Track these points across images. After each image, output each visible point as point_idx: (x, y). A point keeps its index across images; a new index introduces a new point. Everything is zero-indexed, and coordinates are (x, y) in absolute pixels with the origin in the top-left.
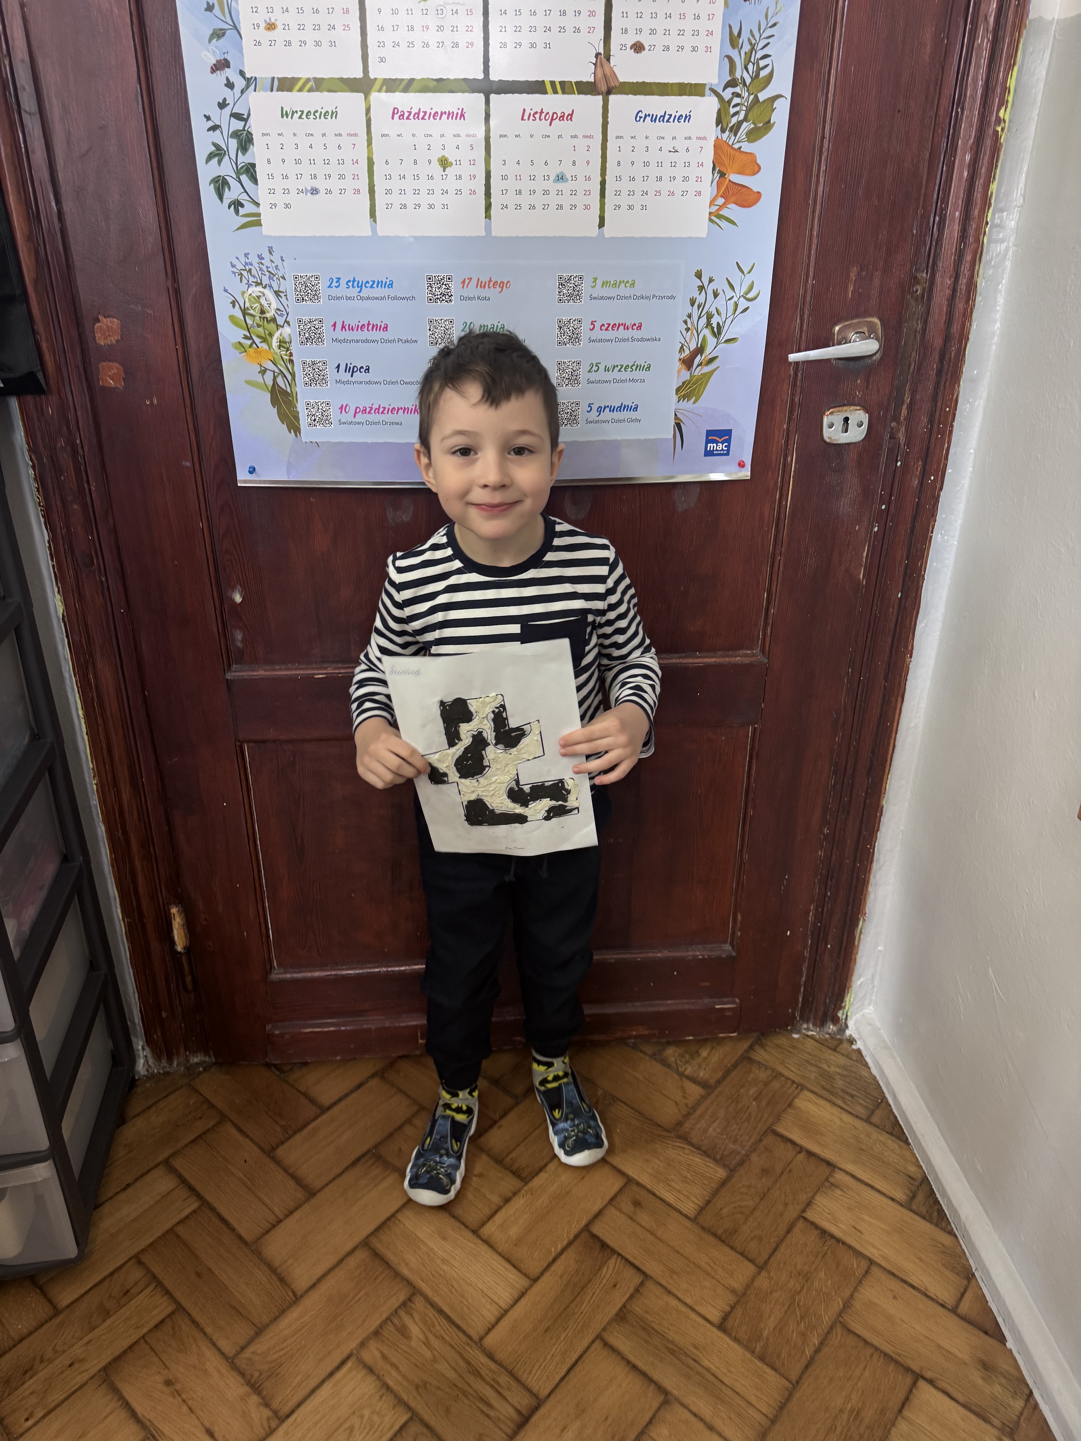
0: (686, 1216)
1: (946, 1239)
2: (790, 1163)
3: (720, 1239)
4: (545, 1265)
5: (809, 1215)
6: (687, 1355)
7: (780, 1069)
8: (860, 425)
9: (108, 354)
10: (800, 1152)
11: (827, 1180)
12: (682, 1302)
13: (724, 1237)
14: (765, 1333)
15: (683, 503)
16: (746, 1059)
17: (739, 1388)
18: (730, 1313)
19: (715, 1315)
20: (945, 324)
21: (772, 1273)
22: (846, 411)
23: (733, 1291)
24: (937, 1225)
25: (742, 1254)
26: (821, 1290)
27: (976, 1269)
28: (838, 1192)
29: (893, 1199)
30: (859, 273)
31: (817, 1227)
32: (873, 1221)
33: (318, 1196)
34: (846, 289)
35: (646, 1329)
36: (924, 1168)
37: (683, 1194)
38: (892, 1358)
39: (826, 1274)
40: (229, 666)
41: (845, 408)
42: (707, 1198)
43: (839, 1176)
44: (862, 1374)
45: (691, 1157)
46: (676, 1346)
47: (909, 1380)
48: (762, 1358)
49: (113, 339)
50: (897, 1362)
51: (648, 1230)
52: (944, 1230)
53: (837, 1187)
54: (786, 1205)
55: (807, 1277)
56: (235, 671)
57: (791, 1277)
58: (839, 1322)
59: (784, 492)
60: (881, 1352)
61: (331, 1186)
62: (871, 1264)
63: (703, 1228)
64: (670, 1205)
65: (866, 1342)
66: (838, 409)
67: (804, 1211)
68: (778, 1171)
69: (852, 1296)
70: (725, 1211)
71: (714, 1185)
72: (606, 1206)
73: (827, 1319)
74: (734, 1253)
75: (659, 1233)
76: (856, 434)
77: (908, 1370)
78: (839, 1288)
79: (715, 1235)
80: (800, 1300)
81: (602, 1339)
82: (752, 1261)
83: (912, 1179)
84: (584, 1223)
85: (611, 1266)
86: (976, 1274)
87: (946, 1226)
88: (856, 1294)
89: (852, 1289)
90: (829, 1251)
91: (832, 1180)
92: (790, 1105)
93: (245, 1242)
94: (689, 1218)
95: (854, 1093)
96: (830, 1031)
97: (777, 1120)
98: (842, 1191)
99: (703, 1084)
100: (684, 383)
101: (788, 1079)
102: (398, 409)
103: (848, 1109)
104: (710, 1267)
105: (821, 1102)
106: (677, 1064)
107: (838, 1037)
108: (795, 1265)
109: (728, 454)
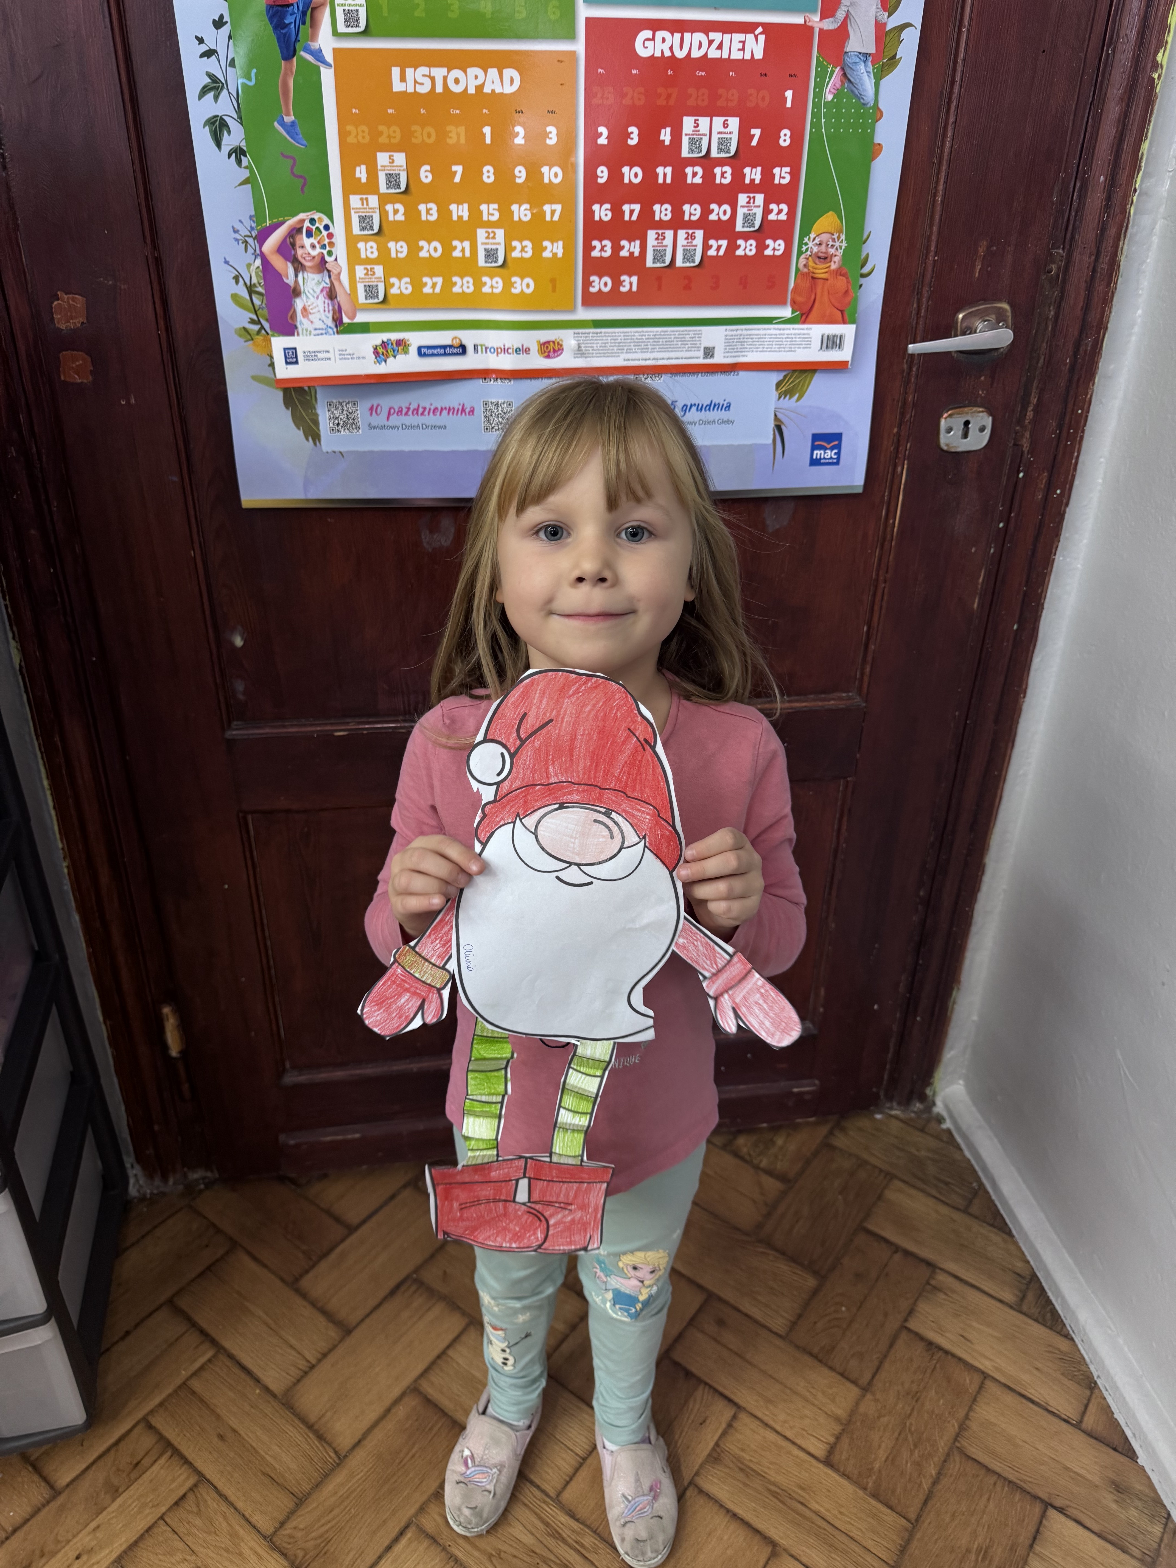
0: (776, 1334)
1: (1063, 1344)
2: (886, 1265)
3: (817, 1358)
5: (912, 1324)
6: (792, 1498)
7: (865, 1156)
8: (982, 429)
9: (71, 341)
10: (896, 1252)
11: (928, 1283)
12: (781, 1435)
13: (820, 1356)
14: (877, 1466)
15: (773, 521)
16: (827, 1146)
17: (854, 1533)
18: (835, 1444)
19: (819, 1449)
20: (1081, 310)
21: (878, 1396)
22: (967, 413)
23: (837, 1419)
24: (1051, 1328)
25: (842, 1375)
26: (933, 1412)
27: (1098, 1377)
28: (942, 1296)
29: (1001, 1301)
30: (988, 248)
31: (922, 1338)
32: (981, 1327)
33: (353, 1334)
34: (973, 267)
35: (745, 1470)
36: (1032, 1263)
37: (771, 1308)
38: (1015, 1484)
39: (936, 1393)
40: (229, 723)
41: (966, 409)
42: (798, 1311)
43: (941, 1278)
44: (986, 1507)
45: (776, 1264)
46: (779, 1487)
47: (1038, 1509)
48: (875, 1496)
49: (77, 322)
50: (1024, 1491)
51: (734, 1352)
52: (1059, 1333)
53: (940, 1290)
54: (886, 1315)
55: (916, 1397)
56: (237, 729)
57: (898, 1399)
58: (956, 1448)
59: (892, 509)
60: (1005, 1479)
61: (368, 1321)
62: (985, 1378)
63: (797, 1347)
64: (756, 1322)
65: (988, 1470)
66: (958, 410)
67: (906, 1320)
68: (873, 1275)
69: (967, 1417)
70: (820, 1325)
71: (805, 1296)
72: (686, 1327)
73: (943, 1445)
74: (833, 1374)
75: (748, 1357)
76: (978, 441)
77: (1036, 1498)
78: (952, 1408)
79: (811, 1354)
80: (911, 1424)
81: (696, 1486)
82: (854, 1382)
83: (1019, 1275)
85: (699, 1398)
86: (1099, 1382)
87: (1062, 1328)
88: (971, 1414)
89: (967, 1408)
90: (938, 1366)
91: (933, 1282)
92: (880, 1197)
93: (274, 1396)
94: (780, 1336)
95: (949, 1180)
96: (915, 1109)
97: (867, 1216)
98: (946, 1294)
99: (782, 1178)
100: (785, 377)
101: (875, 1167)
102: (442, 409)
103: (943, 1199)
104: (808, 1391)
105: (914, 1192)
106: (750, 1155)
107: (925, 1116)
108: (902, 1384)
109: (837, 463)
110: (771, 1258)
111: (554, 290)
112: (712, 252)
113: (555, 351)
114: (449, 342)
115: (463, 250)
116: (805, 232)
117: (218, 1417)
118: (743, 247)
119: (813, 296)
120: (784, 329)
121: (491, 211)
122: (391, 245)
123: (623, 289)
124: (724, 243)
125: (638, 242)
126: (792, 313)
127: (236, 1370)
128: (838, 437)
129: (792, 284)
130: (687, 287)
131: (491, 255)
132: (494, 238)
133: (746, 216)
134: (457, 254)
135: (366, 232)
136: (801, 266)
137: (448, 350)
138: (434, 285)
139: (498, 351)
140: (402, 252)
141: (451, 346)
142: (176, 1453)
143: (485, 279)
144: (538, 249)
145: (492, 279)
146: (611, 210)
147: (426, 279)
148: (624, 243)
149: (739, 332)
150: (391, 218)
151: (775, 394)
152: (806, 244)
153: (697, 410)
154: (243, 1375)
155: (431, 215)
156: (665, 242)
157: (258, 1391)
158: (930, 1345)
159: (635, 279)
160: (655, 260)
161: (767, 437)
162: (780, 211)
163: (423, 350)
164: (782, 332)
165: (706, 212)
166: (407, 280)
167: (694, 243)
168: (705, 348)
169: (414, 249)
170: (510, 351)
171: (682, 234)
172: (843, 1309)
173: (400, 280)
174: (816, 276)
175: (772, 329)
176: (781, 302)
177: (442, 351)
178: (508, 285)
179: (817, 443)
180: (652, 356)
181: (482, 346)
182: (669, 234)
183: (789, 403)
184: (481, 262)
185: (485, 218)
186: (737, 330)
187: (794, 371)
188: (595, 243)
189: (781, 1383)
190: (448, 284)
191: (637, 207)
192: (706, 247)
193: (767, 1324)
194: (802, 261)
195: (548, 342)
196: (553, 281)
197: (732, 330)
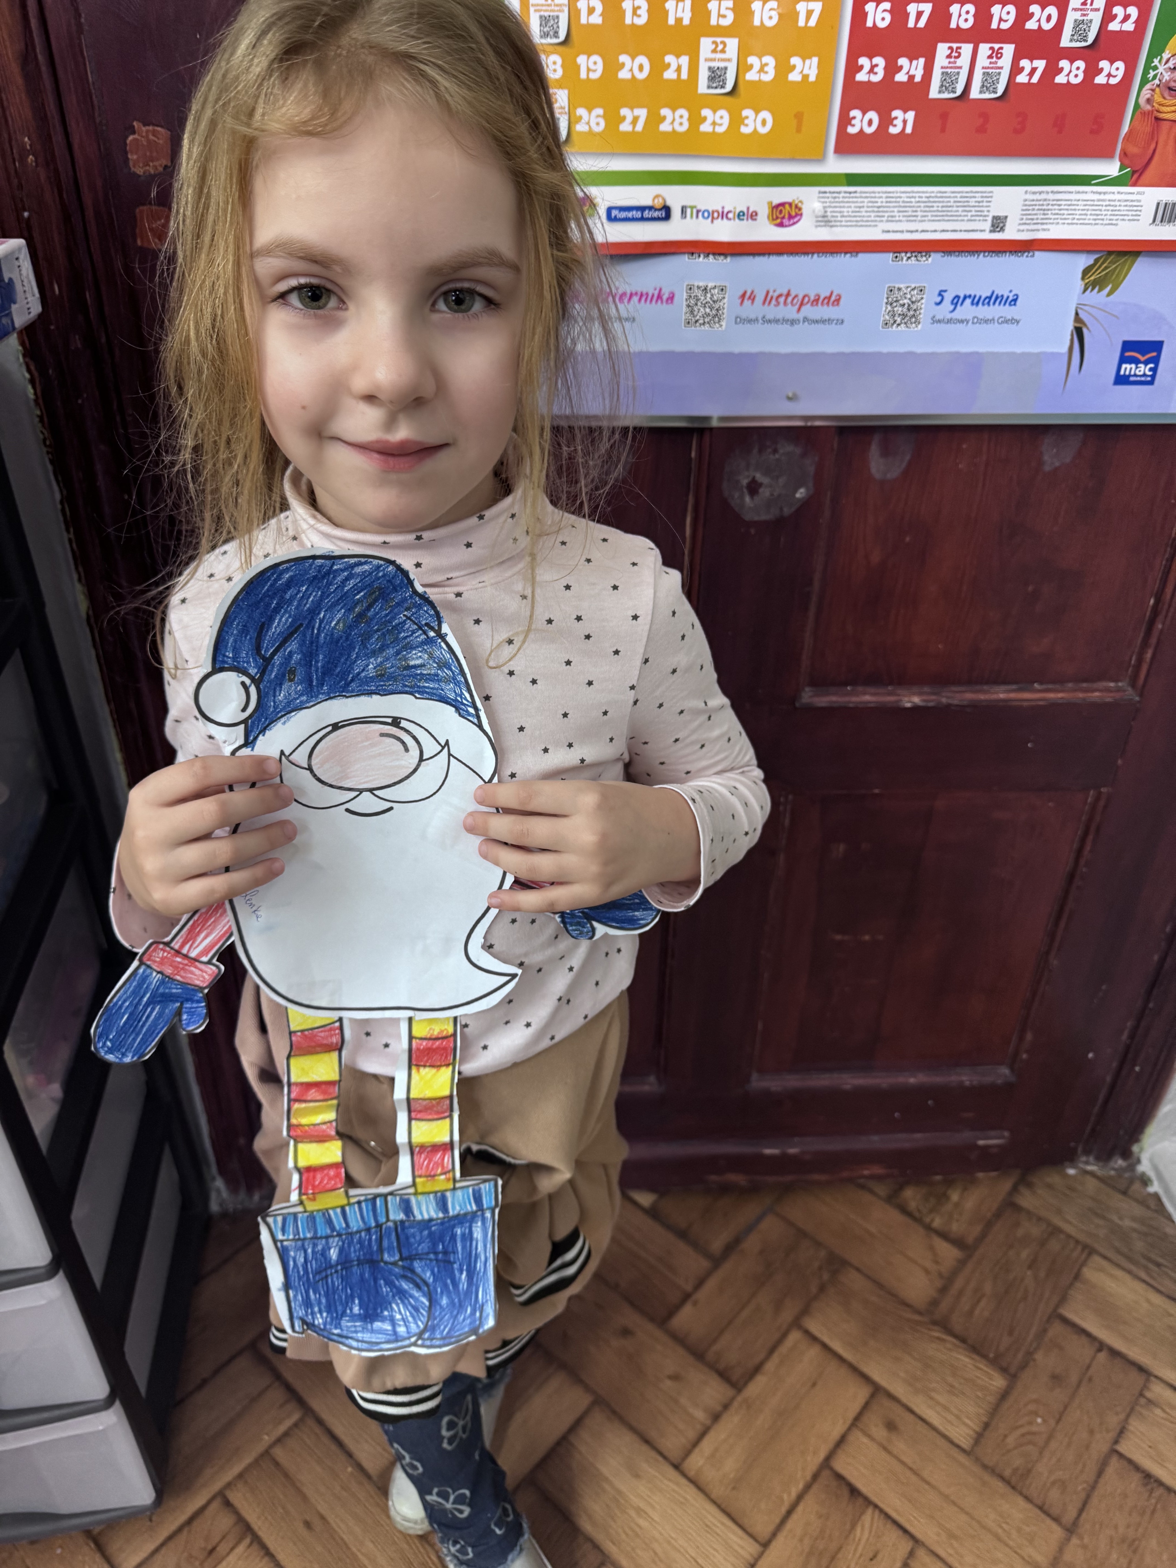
0: (958, 1446)
2: (1089, 1367)
3: (1007, 1482)
4: (777, 1521)
5: (1124, 1448)
7: (1057, 1222)
10: (1100, 1350)
11: (1141, 1395)
13: (1014, 1481)
15: (1053, 456)
16: (1011, 1205)
21: (1086, 1540)
25: (1041, 1508)
28: (1158, 1412)
31: (1137, 1468)
37: (952, 1413)
42: (985, 1419)
43: (1157, 1388)
45: (955, 1354)
49: (158, 165)
51: (911, 1469)
53: (1156, 1405)
54: (1091, 1432)
55: (1134, 1546)
57: (1112, 1547)
63: (985, 1467)
64: (935, 1430)
67: (1116, 1442)
68: (1074, 1378)
70: (1011, 1440)
71: (992, 1399)
72: (849, 1429)
74: (1029, 1506)
75: (925, 1474)
79: (1002, 1478)
82: (1056, 1520)
84: (822, 1455)
85: (867, 1525)
90: (1159, 1506)
91: (1148, 1394)
92: (1077, 1276)
93: (369, 1477)
94: (963, 1450)
95: (1161, 1260)
96: (1116, 1166)
97: (1063, 1299)
98: (1164, 1411)
99: (958, 1242)
100: (1096, 261)
101: (1069, 1236)
102: (631, 295)
103: (1156, 1285)
104: (1001, 1527)
105: (1119, 1273)
106: (919, 1211)
107: (1127, 1175)
108: (1116, 1527)
109: (1151, 383)
110: (949, 1346)
111: (799, 130)
112: (1022, 78)
113: (791, 217)
114: (648, 202)
115: (679, 70)
116: (1156, 50)
117: (305, 1498)
118: (1065, 72)
119: (1153, 146)
120: (1105, 193)
121: (723, 12)
122: (582, 60)
123: (893, 130)
124: (1041, 64)
125: (922, 61)
126: (1121, 170)
127: (326, 1440)
128: (1157, 346)
129: (1125, 128)
130: (981, 130)
131: (716, 76)
132: (723, 51)
133: (1077, 23)
134: (670, 74)
135: (549, 40)
136: (1142, 101)
137: (646, 214)
138: (635, 120)
139: (714, 215)
140: (595, 71)
141: (650, 208)
142: (257, 1540)
143: (706, 112)
144: (783, 68)
145: (715, 112)
146: (891, 12)
147: (624, 112)
148: (903, 61)
149: (1043, 196)
150: (583, 20)
151: (1079, 285)
152: (1155, 68)
153: (972, 304)
154: (334, 1447)
155: (639, 16)
156: (959, 62)
157: (350, 1469)
158: (1148, 1476)
159: (911, 115)
160: (942, 88)
161: (1062, 343)
162: (1127, 18)
163: (614, 213)
164: (1102, 197)
165: (1023, 16)
166: (600, 111)
167: (1000, 63)
168: (995, 218)
169: (612, 67)
170: (730, 215)
171: (984, 49)
172: (1039, 1420)
173: (590, 111)
174: (1161, 116)
175: (1088, 192)
176: (1105, 154)
177: (638, 214)
178: (737, 121)
179: (1127, 354)
180: (920, 226)
181: (692, 207)
182: (967, 49)
183: (1097, 297)
184: (702, 86)
185: (713, 21)
186: (1040, 193)
187: (1110, 253)
188: (863, 61)
189: (967, 1513)
190: (654, 119)
191: (927, 8)
192: (1016, 70)
193: (947, 1433)
194: (1146, 93)
195: (782, 204)
196: (799, 116)
197: (1034, 193)
